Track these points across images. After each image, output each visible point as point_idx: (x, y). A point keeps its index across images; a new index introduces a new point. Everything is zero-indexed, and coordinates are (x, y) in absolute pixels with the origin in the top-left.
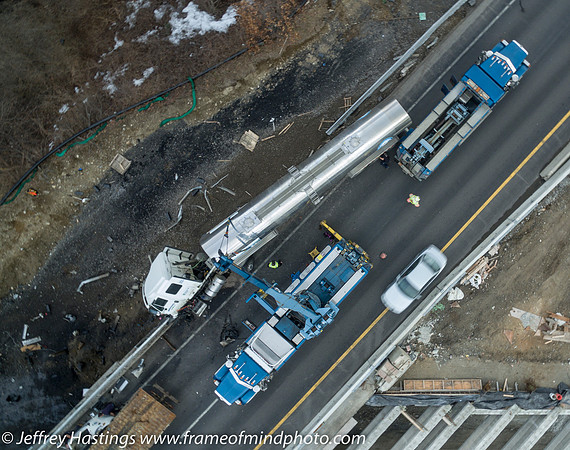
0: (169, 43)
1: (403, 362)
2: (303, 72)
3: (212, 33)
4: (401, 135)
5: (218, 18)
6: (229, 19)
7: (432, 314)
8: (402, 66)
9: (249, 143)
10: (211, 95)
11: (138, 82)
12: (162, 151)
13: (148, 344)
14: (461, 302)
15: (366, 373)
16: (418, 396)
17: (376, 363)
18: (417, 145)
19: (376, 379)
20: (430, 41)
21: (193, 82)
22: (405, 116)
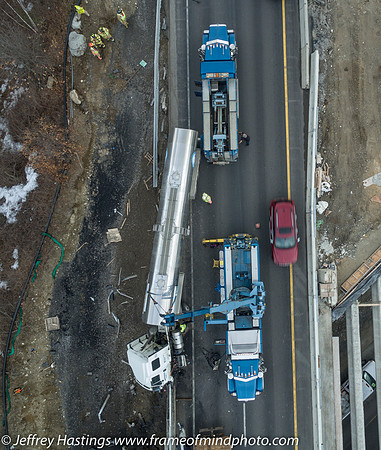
0: (11, 225)
1: (330, 275)
2: (106, 166)
3: (30, 194)
4: (198, 145)
5: (25, 182)
6: (32, 177)
7: (320, 232)
8: (160, 104)
9: (115, 238)
10: (66, 232)
11: (15, 266)
12: (69, 293)
13: (173, 411)
14: (329, 208)
15: (315, 304)
16: (359, 287)
17: (315, 292)
18: (214, 142)
19: (324, 301)
20: (161, 74)
21: (47, 234)
22: (190, 132)
